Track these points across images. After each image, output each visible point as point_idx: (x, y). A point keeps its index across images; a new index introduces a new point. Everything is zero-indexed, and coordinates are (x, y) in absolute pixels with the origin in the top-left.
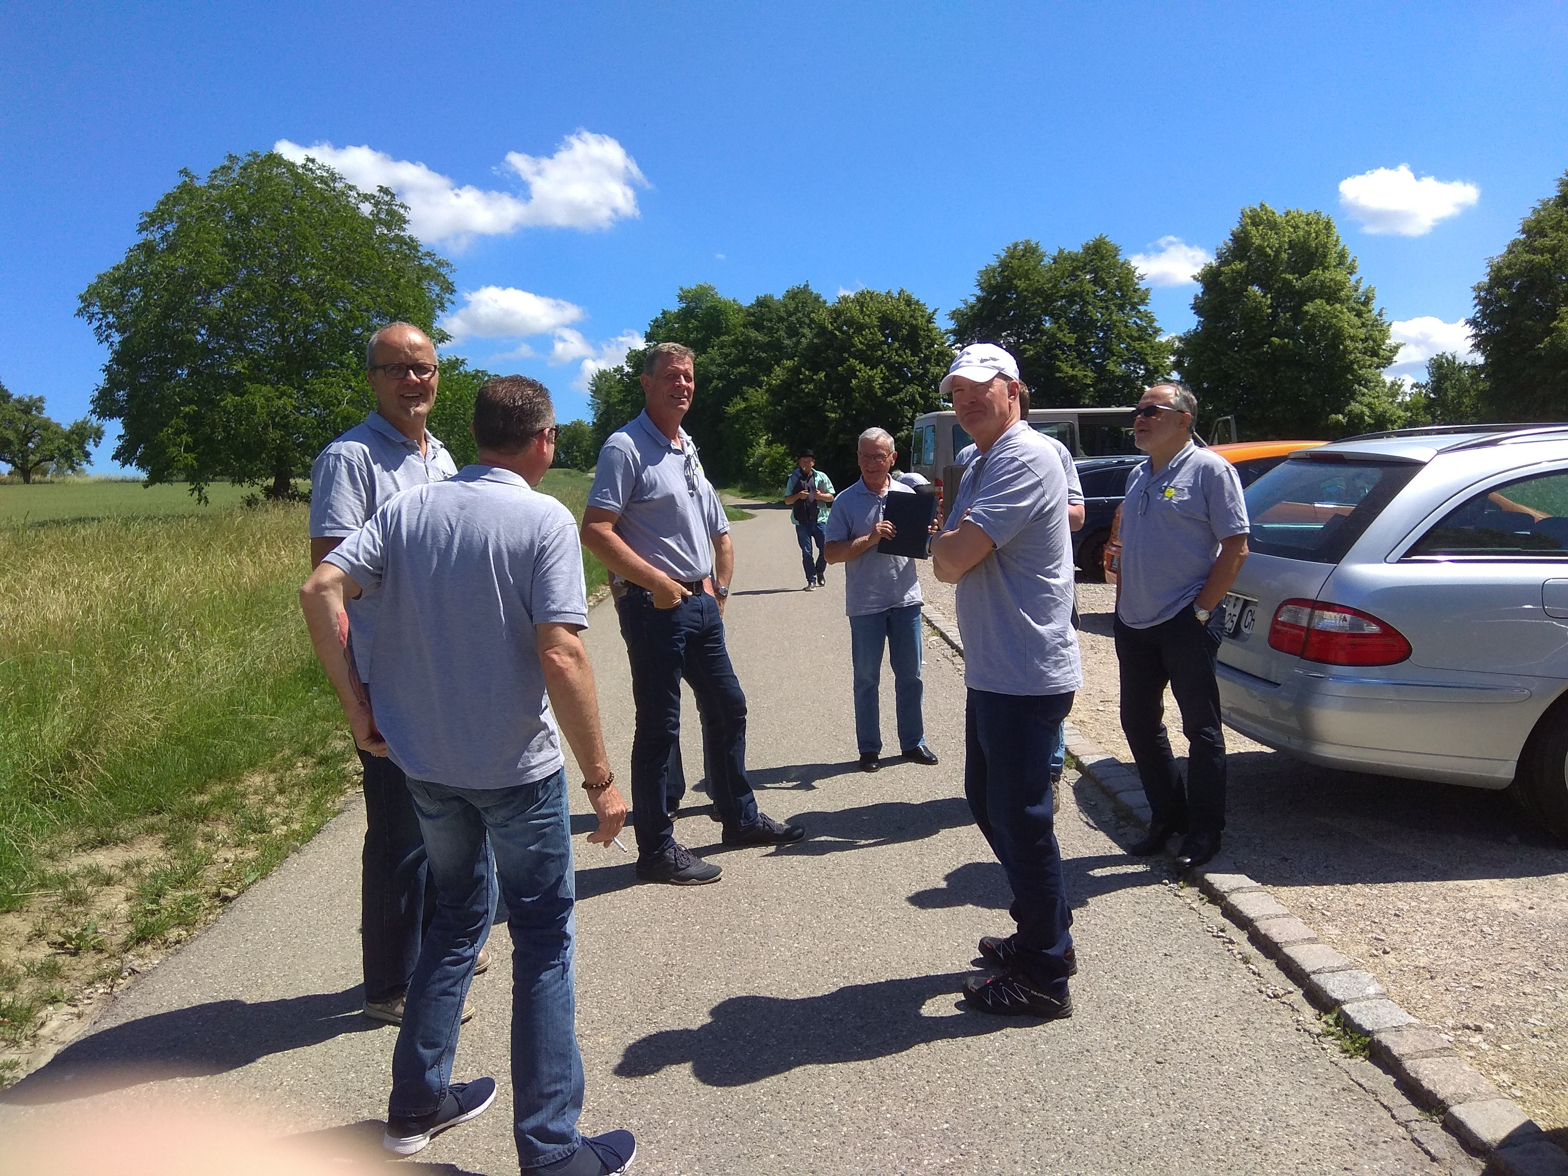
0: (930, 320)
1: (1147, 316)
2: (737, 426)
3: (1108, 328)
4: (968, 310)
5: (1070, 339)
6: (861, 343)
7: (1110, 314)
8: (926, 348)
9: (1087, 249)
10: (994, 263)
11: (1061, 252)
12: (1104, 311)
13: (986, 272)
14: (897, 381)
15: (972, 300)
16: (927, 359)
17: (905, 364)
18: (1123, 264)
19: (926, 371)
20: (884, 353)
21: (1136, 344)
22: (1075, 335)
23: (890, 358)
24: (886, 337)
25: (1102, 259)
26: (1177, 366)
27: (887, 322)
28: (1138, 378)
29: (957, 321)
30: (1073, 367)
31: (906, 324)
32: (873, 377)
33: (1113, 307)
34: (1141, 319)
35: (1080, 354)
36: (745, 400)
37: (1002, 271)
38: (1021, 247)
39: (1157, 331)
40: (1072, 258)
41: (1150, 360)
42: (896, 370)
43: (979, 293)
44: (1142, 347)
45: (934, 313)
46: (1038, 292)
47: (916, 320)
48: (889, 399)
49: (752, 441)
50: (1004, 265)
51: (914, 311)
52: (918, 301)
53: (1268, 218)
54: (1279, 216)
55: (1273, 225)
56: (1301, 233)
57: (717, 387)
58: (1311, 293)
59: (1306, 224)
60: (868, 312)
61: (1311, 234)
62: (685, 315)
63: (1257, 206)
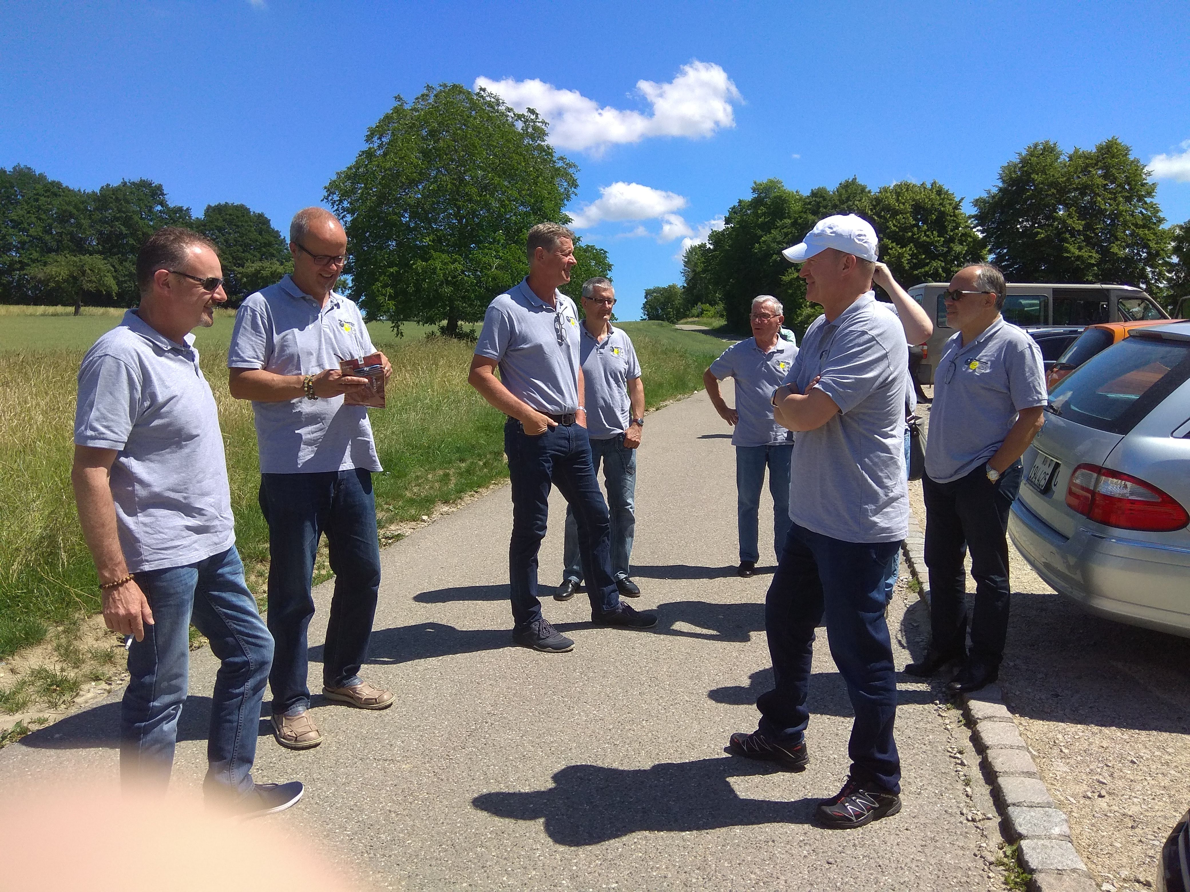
0: (956, 207)
1: (1152, 207)
2: (790, 291)
3: (1115, 216)
4: (990, 199)
5: (1079, 225)
6: (894, 225)
7: (1118, 205)
8: (952, 231)
9: (1100, 149)
10: (1016, 159)
11: (1076, 151)
12: (1112, 202)
13: (1008, 167)
14: (924, 256)
15: (994, 191)
17: (932, 244)
18: (1132, 162)
19: (950, 249)
20: (914, 234)
21: (1140, 232)
22: (1083, 222)
23: (919, 238)
24: (917, 221)
25: (1113, 158)
26: (1177, 250)
27: (919, 209)
28: (1141, 259)
29: (980, 208)
30: (1080, 248)
31: (935, 211)
32: (903, 254)
33: (1121, 199)
34: (1146, 209)
35: (1087, 239)
37: (1023, 167)
38: (1041, 147)
39: (1161, 221)
40: (1086, 157)
41: (1152, 245)
42: (925, 248)
43: (1001, 185)
44: (1145, 234)
45: (960, 202)
46: (1054, 184)
47: (944, 207)
48: (916, 272)
50: (1024, 162)
51: (943, 199)
52: (947, 191)
57: (776, 260)
60: (903, 201)
62: (756, 203)
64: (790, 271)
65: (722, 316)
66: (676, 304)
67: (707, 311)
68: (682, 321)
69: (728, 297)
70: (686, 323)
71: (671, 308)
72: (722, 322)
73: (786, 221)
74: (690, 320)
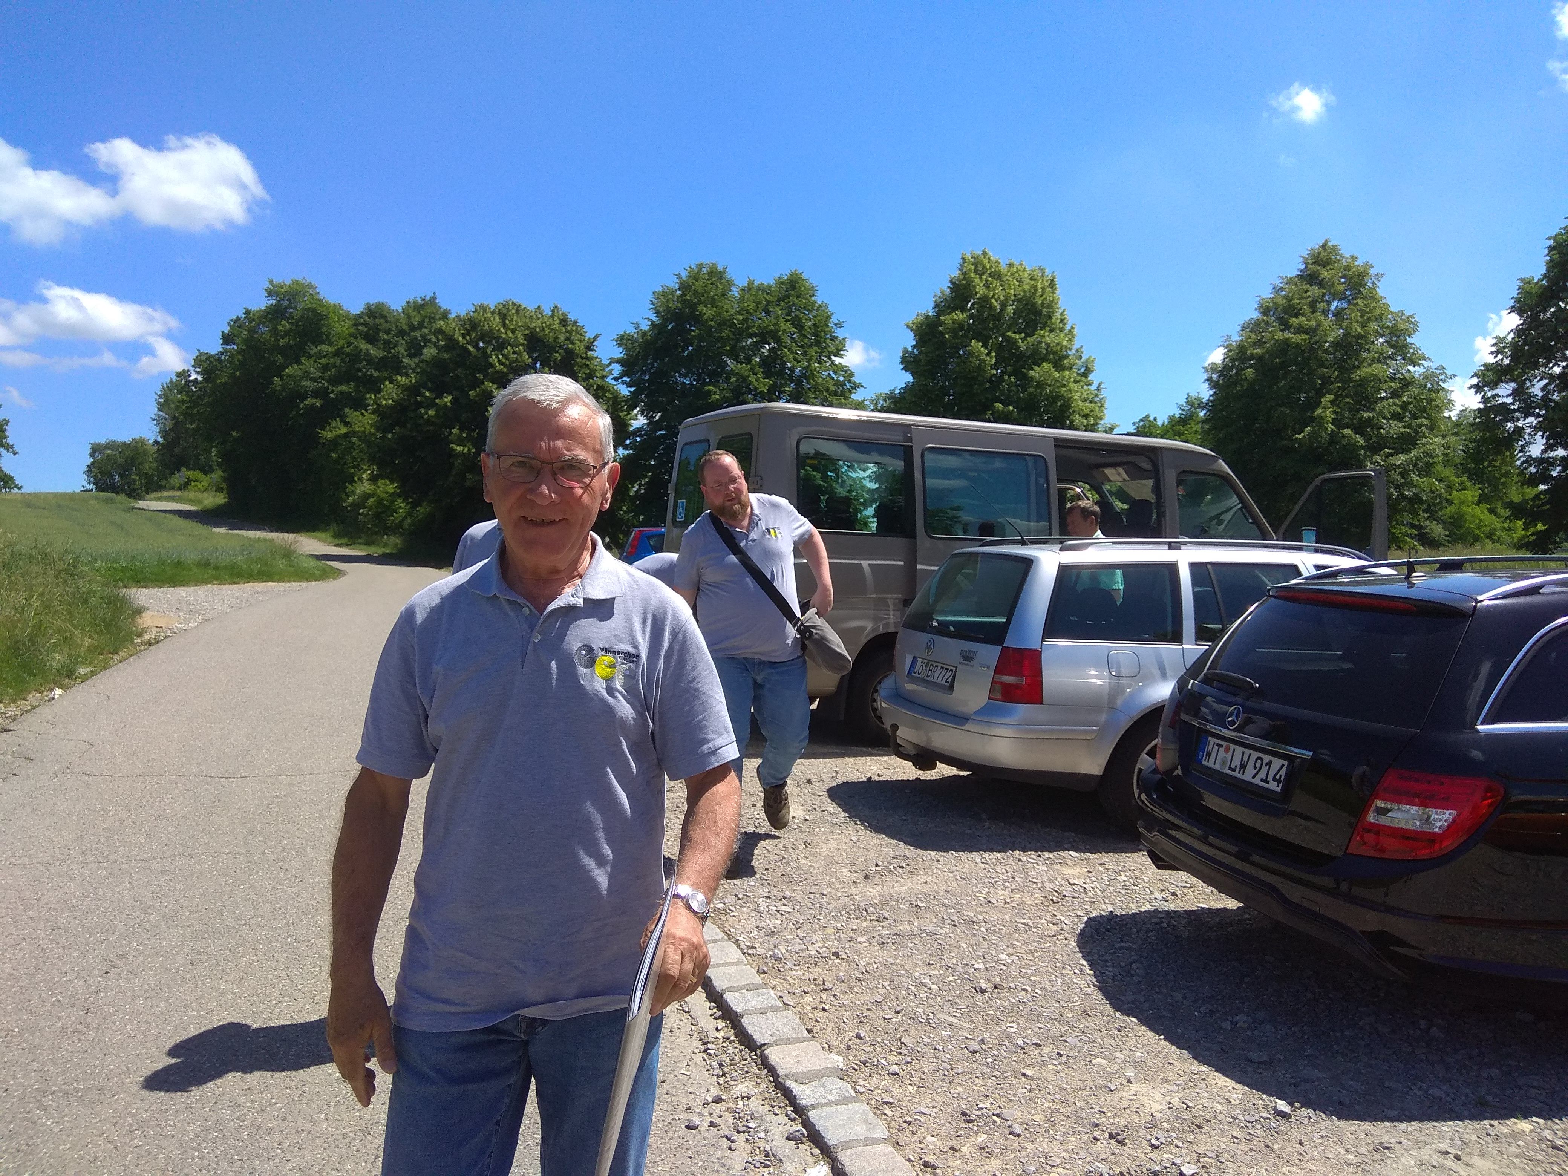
0: (589, 347)
1: (843, 370)
2: (334, 455)
4: (640, 336)
5: (763, 385)
9: (781, 282)
10: (674, 284)
11: (751, 282)
13: (664, 294)
15: (645, 326)
18: (819, 306)
24: (534, 361)
25: (798, 296)
27: (535, 343)
29: (626, 348)
31: (560, 348)
36: (346, 424)
37: (684, 295)
38: (706, 269)
39: (855, 387)
40: (766, 290)
43: (653, 317)
46: (726, 324)
47: (573, 344)
49: (353, 476)
50: (685, 287)
52: (575, 322)
53: (991, 267)
54: (1003, 268)
55: (997, 276)
56: (1027, 288)
57: (312, 406)
58: (1036, 357)
59: (1031, 279)
60: (512, 327)
61: (1036, 290)
62: (274, 314)
63: (979, 253)
64: (334, 423)
65: (219, 489)
66: (145, 469)
67: (196, 481)
68: (153, 495)
69: (228, 460)
70: (159, 499)
71: (137, 475)
72: (220, 499)
73: (324, 347)
74: (166, 494)
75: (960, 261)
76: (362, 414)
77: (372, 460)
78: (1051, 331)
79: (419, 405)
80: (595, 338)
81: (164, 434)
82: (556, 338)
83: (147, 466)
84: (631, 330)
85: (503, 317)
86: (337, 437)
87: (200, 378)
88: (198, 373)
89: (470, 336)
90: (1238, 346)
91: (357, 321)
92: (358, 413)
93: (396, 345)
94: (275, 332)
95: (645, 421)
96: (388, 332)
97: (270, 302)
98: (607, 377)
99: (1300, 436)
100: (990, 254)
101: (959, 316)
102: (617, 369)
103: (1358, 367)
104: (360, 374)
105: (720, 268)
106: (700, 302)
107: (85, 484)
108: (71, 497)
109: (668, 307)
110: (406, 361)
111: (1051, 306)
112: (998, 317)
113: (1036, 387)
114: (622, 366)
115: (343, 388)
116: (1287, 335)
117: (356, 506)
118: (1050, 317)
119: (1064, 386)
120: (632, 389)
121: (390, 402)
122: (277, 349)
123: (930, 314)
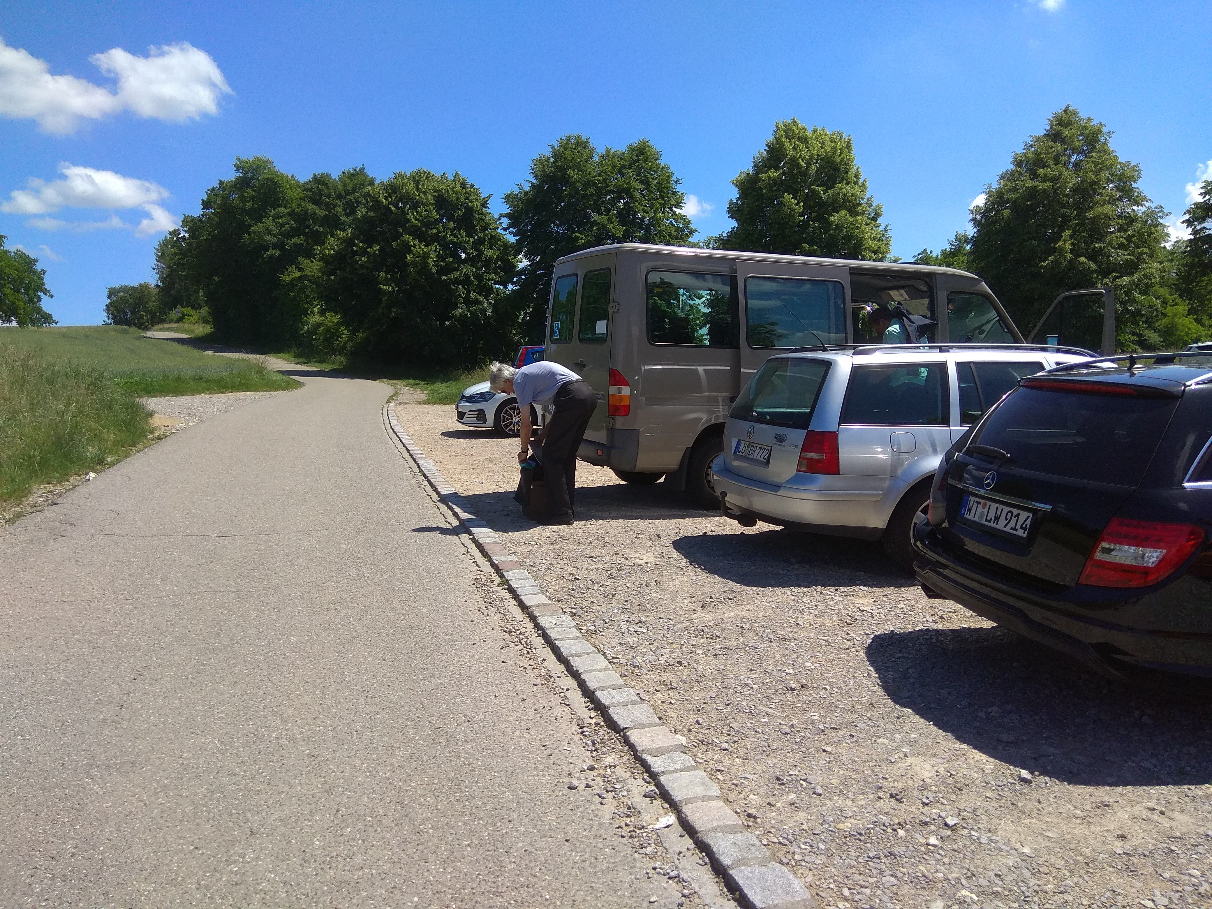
0: (484, 205)
2: (292, 294)
4: (523, 196)
8: (481, 231)
9: (632, 150)
10: (548, 152)
11: (609, 150)
13: (541, 161)
14: (451, 260)
16: (481, 241)
17: (460, 245)
18: (662, 168)
20: (439, 232)
22: (623, 228)
23: (445, 237)
24: (442, 216)
25: (645, 161)
27: (442, 202)
29: (512, 205)
31: (462, 206)
32: (428, 254)
36: (300, 269)
37: (555, 161)
38: (574, 140)
39: (693, 232)
42: (450, 249)
43: (533, 180)
46: (590, 184)
47: (472, 202)
48: (444, 277)
49: (306, 309)
50: (558, 156)
51: (469, 194)
52: (472, 185)
53: (799, 132)
54: (809, 132)
55: (804, 139)
56: (828, 149)
57: (273, 255)
58: (836, 206)
59: (832, 142)
60: (424, 190)
61: (836, 151)
62: (242, 184)
63: (790, 121)
64: (290, 269)
65: (207, 322)
66: (149, 307)
67: (189, 316)
68: (156, 327)
69: (212, 299)
70: (161, 330)
71: (143, 312)
72: (208, 329)
73: (281, 210)
74: (166, 326)
75: (775, 128)
76: (312, 261)
77: (320, 298)
78: (847, 184)
79: (355, 253)
80: (489, 197)
81: (162, 279)
82: (458, 198)
83: (151, 304)
84: (517, 191)
85: (417, 183)
86: (294, 279)
87: (187, 235)
88: (185, 231)
89: (391, 198)
90: (997, 192)
91: (305, 187)
92: (308, 261)
93: (335, 206)
94: (242, 198)
95: (529, 263)
96: (328, 196)
97: (238, 175)
98: (497, 228)
99: (1045, 264)
100: (798, 122)
101: (773, 174)
102: (505, 222)
103: (1092, 208)
104: (307, 230)
105: (584, 139)
106: (569, 167)
107: (106, 319)
108: (96, 329)
109: (544, 171)
110: (343, 218)
111: (847, 163)
112: (805, 174)
113: (835, 229)
114: (509, 219)
115: (297, 240)
116: (1036, 183)
117: (310, 333)
118: (847, 173)
119: (857, 228)
120: (518, 238)
121: (332, 252)
122: (244, 211)
123: (751, 172)
